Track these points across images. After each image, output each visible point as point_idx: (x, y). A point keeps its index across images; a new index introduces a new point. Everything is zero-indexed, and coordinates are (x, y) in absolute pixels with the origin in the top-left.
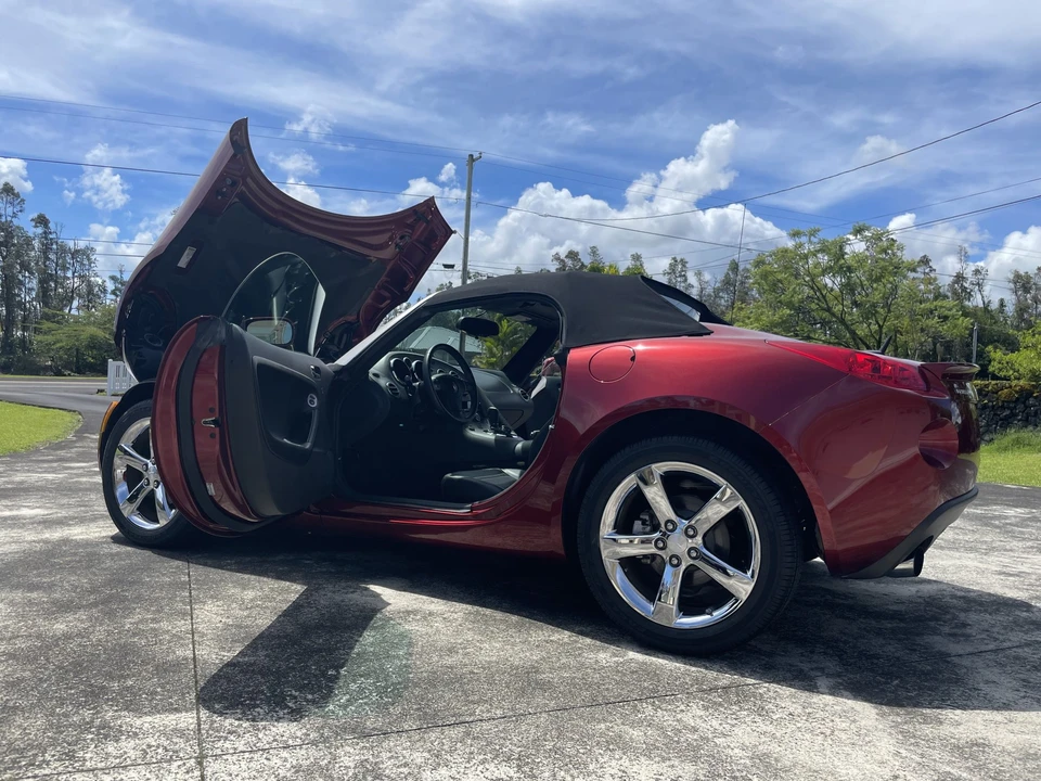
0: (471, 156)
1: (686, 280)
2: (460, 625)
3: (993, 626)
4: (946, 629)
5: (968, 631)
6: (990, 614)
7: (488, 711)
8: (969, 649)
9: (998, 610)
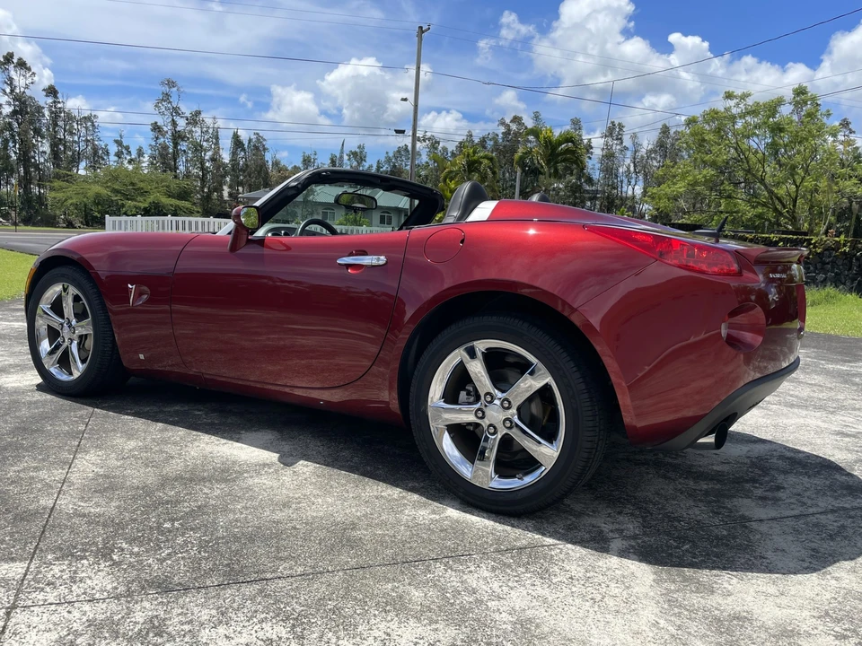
0: (421, 28)
1: (622, 143)
2: (305, 479)
3: (807, 489)
4: (759, 492)
5: (781, 494)
6: (809, 477)
7: (291, 568)
8: (773, 514)
9: (818, 473)
